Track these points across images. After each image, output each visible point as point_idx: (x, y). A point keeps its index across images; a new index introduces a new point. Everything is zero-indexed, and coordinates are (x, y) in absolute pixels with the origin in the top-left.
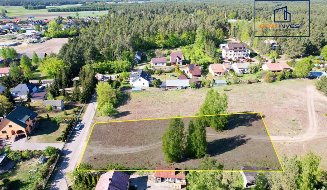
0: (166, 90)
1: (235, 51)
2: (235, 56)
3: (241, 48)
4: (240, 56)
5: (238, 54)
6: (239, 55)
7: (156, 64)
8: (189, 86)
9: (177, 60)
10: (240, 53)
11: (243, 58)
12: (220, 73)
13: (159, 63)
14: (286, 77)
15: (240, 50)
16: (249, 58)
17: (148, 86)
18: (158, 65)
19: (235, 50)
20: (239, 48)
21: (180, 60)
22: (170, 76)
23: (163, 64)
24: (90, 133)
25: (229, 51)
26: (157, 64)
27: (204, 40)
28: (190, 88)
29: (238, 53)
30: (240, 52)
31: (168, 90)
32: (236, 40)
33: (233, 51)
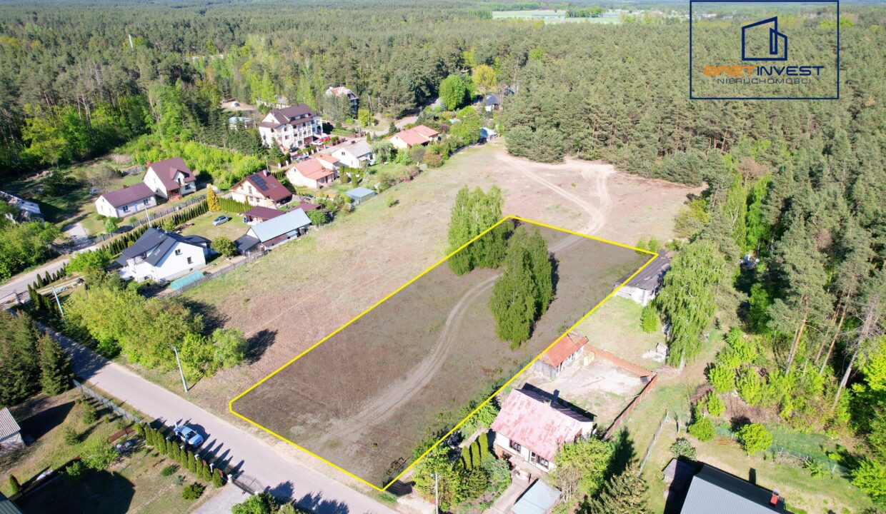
0: (265, 253)
1: (295, 127)
2: (298, 139)
3: (302, 117)
4: (307, 136)
5: (303, 132)
6: (305, 133)
7: (125, 209)
8: (311, 224)
9: (179, 180)
10: (306, 128)
11: (315, 139)
12: (326, 178)
13: (135, 202)
14: (453, 149)
15: (303, 120)
16: (324, 135)
17: (204, 261)
18: (132, 209)
19: (294, 122)
20: (299, 117)
21: (188, 179)
22: (215, 223)
23: (145, 201)
24: (249, 425)
25: (283, 129)
26: (129, 209)
27: (187, 115)
28: (314, 227)
29: (302, 130)
30: (304, 125)
31: (270, 250)
32: (238, 105)
33: (290, 127)
